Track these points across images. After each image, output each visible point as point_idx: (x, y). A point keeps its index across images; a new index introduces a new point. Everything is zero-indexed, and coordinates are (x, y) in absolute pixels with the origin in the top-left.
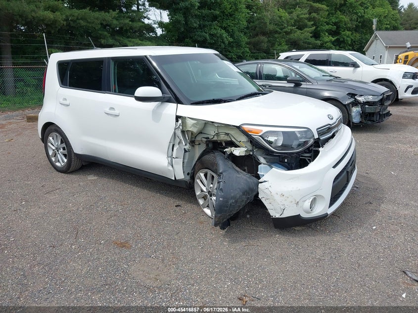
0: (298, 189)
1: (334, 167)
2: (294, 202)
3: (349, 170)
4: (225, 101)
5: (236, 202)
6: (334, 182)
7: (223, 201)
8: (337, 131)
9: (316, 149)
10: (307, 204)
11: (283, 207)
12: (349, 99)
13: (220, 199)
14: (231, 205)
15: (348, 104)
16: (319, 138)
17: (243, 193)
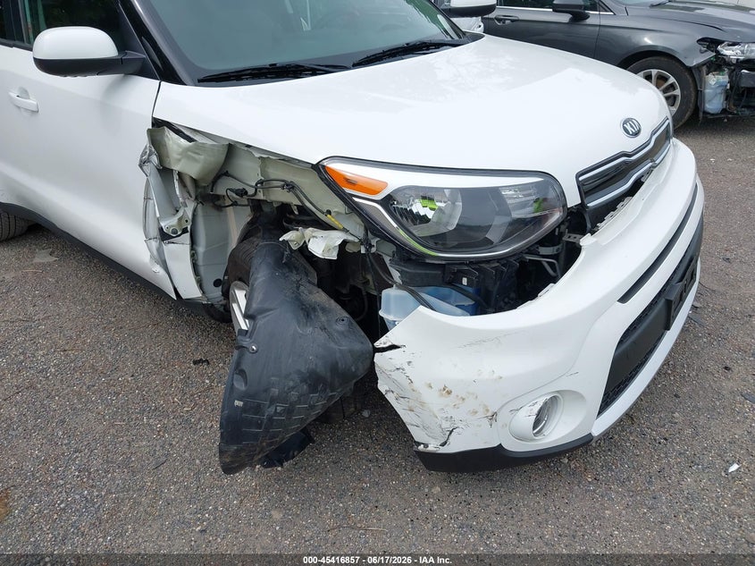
0: (495, 376)
1: (624, 299)
2: (481, 414)
3: (673, 296)
4: (314, 72)
5: (289, 411)
6: (621, 342)
7: (244, 409)
8: (649, 172)
9: (572, 238)
10: (525, 418)
11: (447, 425)
12: (702, 52)
13: (237, 403)
14: (270, 419)
15: (698, 67)
16: (582, 206)
17: (309, 386)
